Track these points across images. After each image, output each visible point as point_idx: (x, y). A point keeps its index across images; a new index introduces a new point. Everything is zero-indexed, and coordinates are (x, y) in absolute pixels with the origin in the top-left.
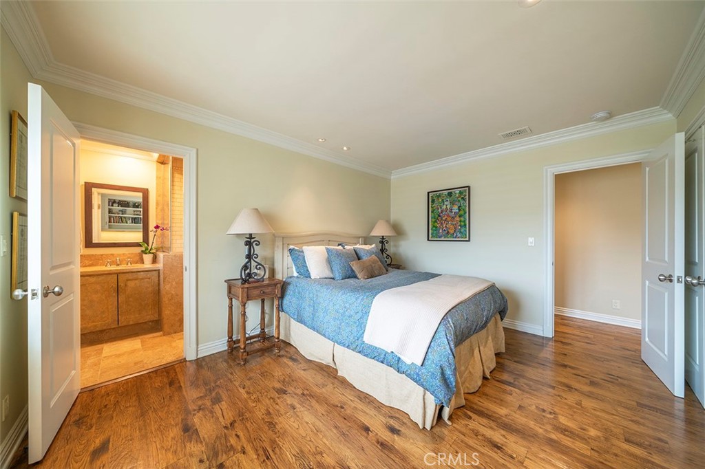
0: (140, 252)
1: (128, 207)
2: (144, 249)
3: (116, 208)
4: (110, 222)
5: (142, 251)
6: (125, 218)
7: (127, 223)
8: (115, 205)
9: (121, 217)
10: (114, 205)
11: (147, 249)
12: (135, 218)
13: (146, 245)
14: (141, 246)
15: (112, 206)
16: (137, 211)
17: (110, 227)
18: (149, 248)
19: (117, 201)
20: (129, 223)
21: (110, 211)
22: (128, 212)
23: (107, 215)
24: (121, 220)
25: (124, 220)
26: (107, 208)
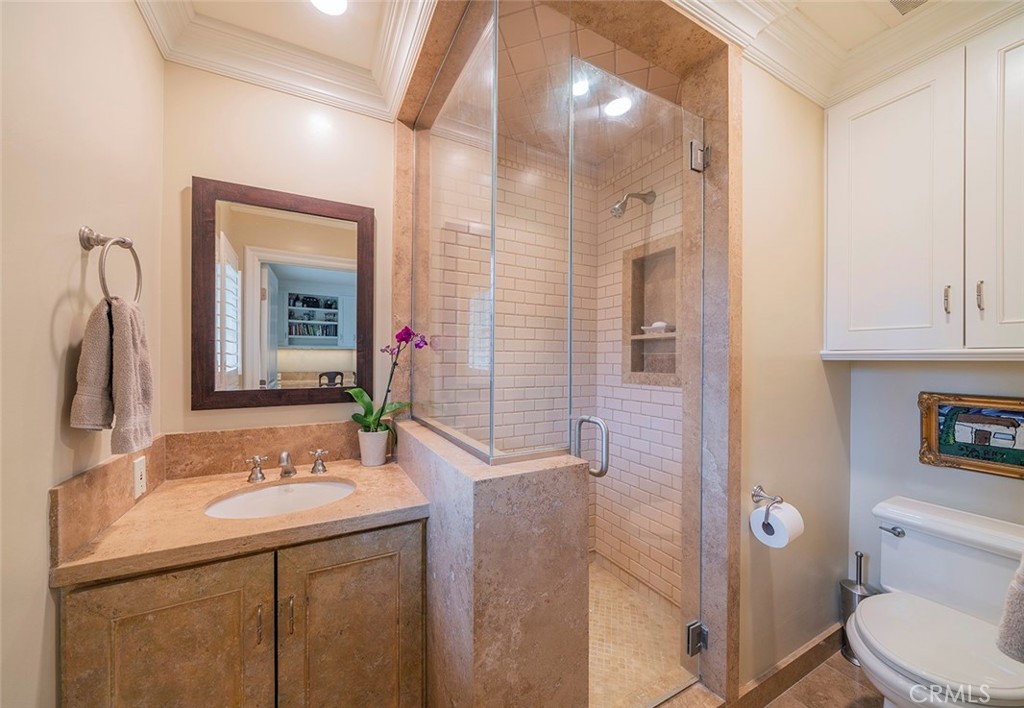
0: (349, 418)
1: (318, 307)
2: (360, 409)
3: (300, 309)
4: (290, 333)
5: (355, 417)
6: (312, 326)
7: (315, 335)
8: (299, 304)
9: (307, 325)
10: (297, 304)
11: (369, 411)
12: (327, 326)
13: (366, 398)
14: (350, 399)
15: (294, 305)
16: (330, 314)
17: (291, 342)
18: (377, 408)
19: (301, 298)
20: (319, 336)
21: (291, 315)
22: (317, 315)
23: (287, 321)
24: (308, 330)
25: (310, 329)
26: (287, 308)
